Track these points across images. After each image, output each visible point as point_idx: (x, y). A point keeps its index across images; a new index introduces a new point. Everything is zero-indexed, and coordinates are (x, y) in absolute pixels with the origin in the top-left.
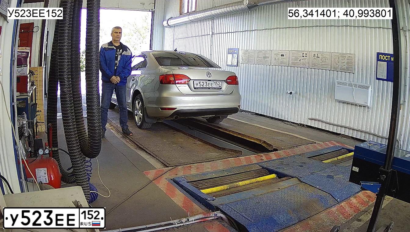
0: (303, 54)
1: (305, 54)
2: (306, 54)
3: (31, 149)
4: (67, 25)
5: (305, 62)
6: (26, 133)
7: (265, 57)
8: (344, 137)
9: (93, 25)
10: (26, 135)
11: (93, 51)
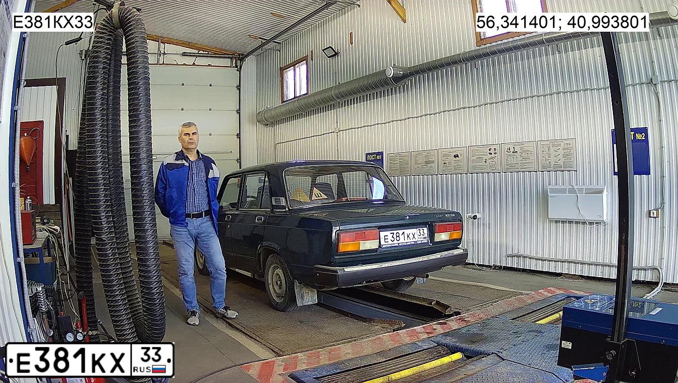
0: (490, 150)
1: (493, 149)
2: (495, 150)
3: (54, 332)
4: (98, 127)
5: (494, 163)
6: (44, 307)
7: (427, 163)
8: (569, 278)
9: (140, 126)
10: (44, 309)
11: (143, 169)
